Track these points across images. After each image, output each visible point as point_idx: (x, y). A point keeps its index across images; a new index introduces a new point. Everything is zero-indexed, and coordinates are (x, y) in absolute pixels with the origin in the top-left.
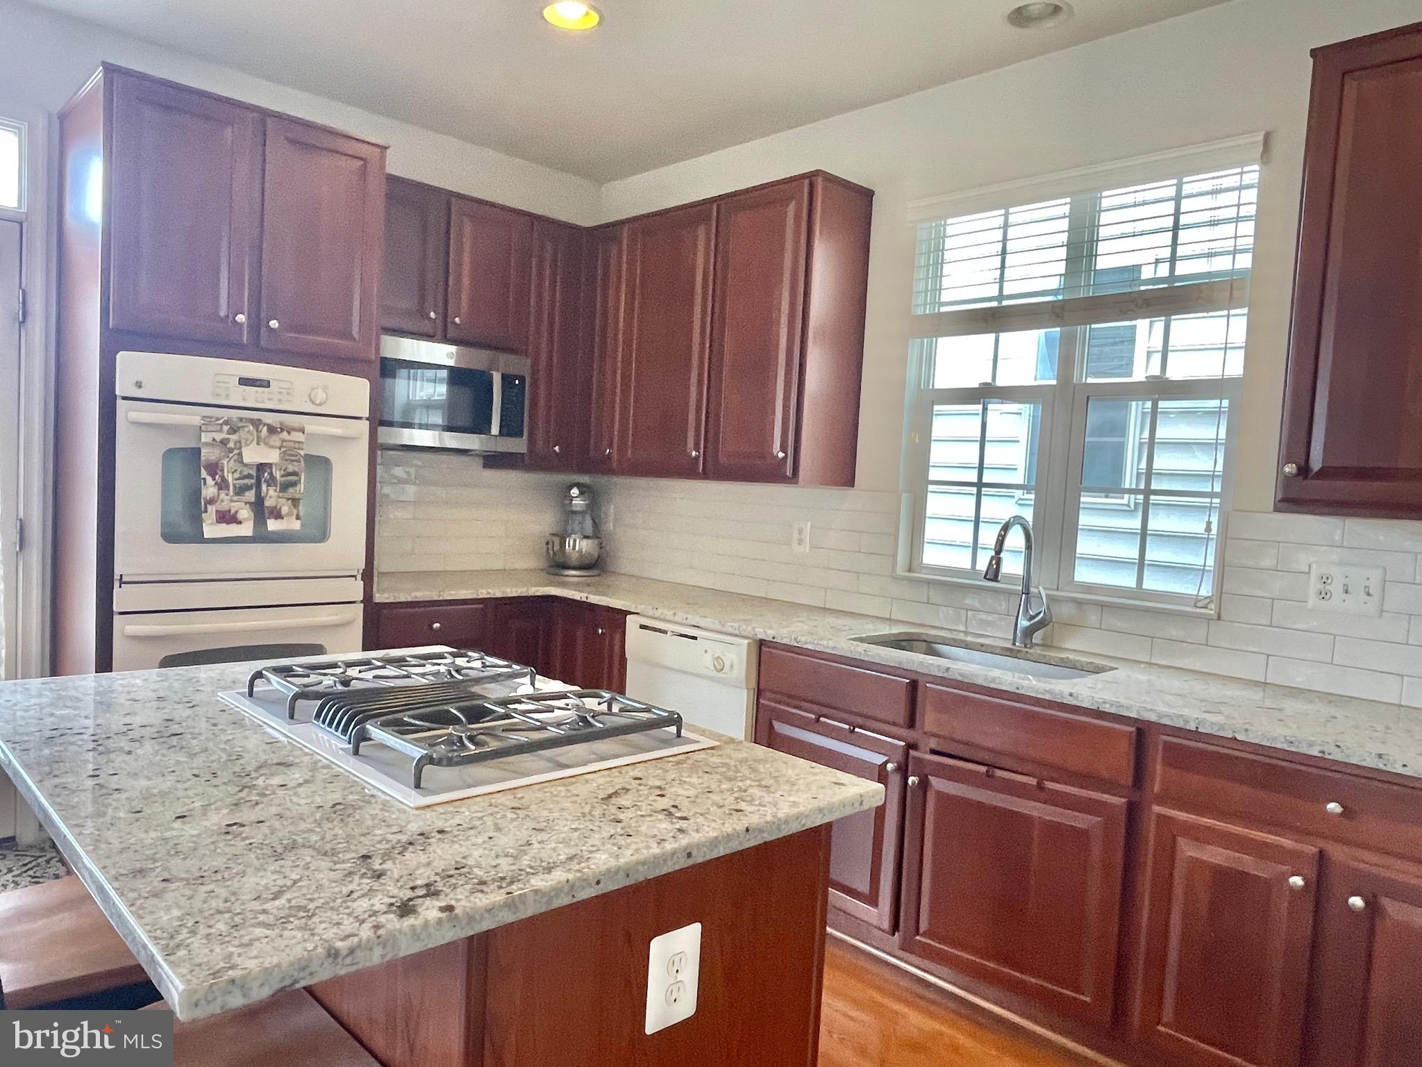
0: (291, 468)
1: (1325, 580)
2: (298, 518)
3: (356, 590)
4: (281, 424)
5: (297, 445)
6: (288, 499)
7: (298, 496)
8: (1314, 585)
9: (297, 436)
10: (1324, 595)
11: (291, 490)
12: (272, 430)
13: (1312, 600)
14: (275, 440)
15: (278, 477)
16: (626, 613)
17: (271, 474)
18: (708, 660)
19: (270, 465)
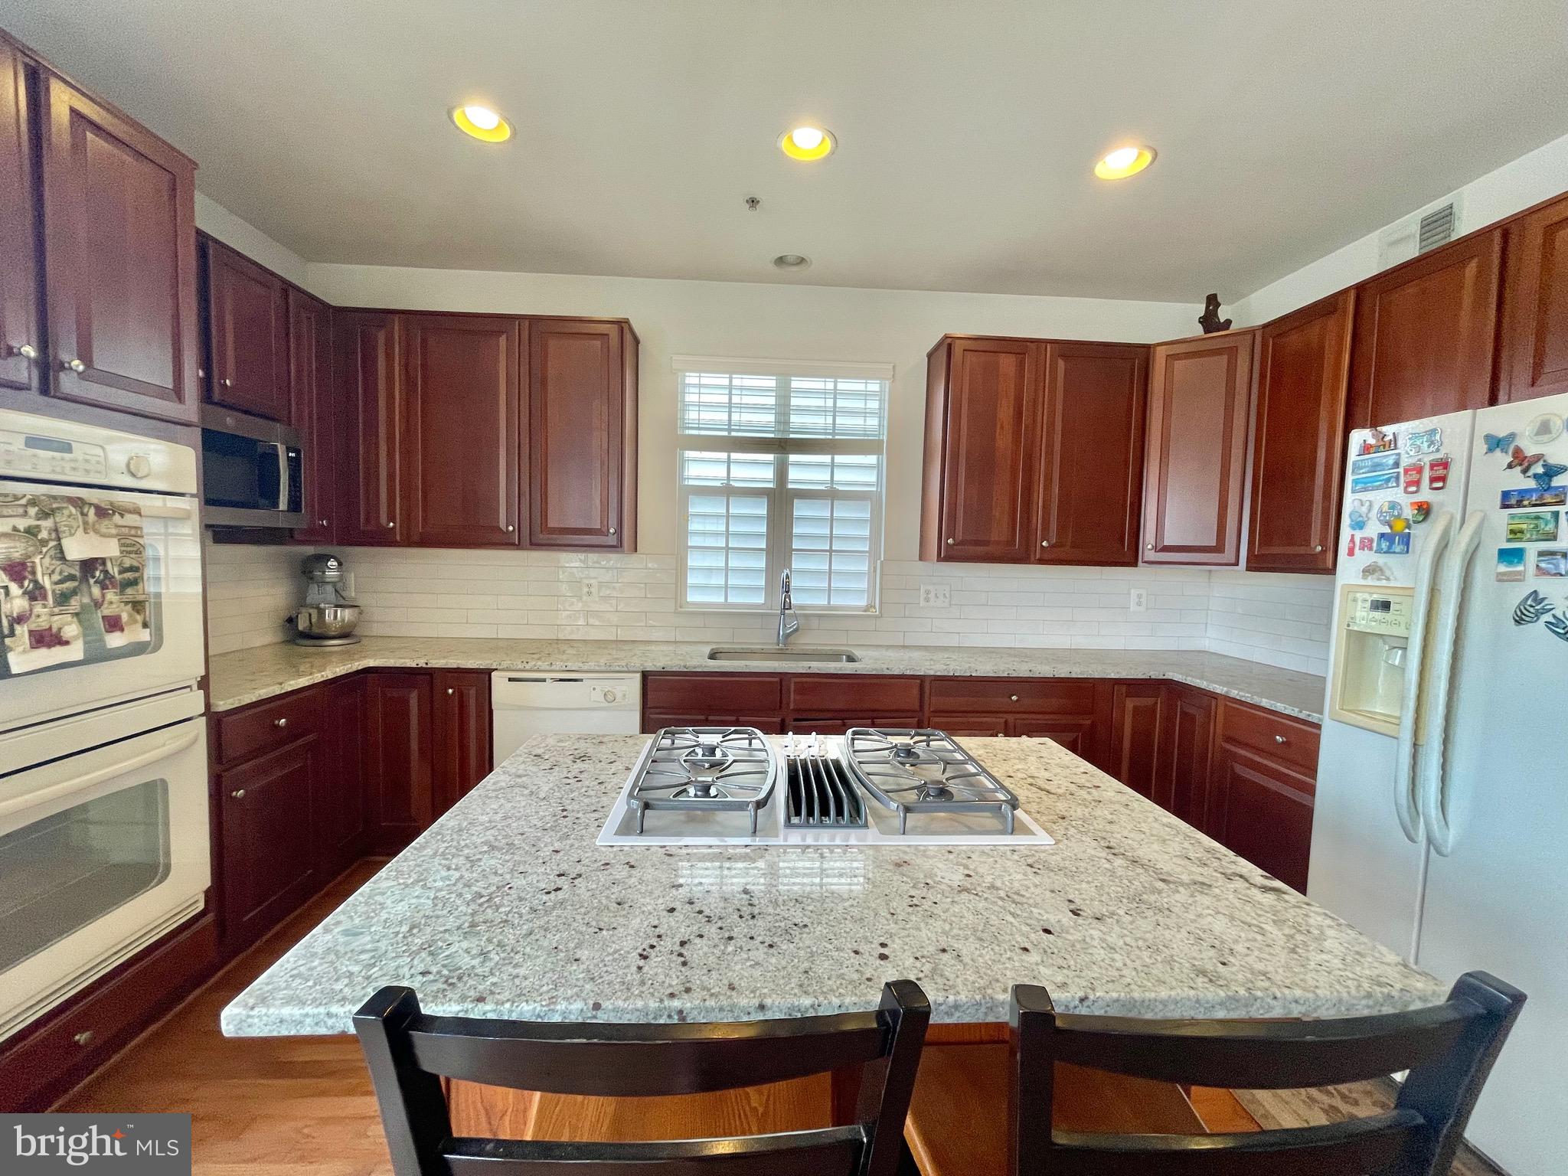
0: (127, 563)
1: (928, 592)
2: (145, 625)
3: (195, 702)
4: (111, 504)
5: (133, 532)
6: (127, 603)
7: (140, 598)
8: (923, 595)
9: (131, 519)
10: (927, 600)
11: (129, 591)
12: (102, 512)
13: (922, 603)
14: (105, 526)
15: (116, 575)
16: (487, 673)
17: (106, 572)
18: (598, 696)
19: (103, 561)
